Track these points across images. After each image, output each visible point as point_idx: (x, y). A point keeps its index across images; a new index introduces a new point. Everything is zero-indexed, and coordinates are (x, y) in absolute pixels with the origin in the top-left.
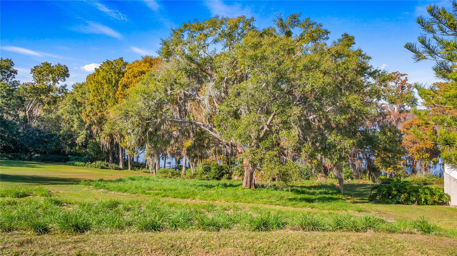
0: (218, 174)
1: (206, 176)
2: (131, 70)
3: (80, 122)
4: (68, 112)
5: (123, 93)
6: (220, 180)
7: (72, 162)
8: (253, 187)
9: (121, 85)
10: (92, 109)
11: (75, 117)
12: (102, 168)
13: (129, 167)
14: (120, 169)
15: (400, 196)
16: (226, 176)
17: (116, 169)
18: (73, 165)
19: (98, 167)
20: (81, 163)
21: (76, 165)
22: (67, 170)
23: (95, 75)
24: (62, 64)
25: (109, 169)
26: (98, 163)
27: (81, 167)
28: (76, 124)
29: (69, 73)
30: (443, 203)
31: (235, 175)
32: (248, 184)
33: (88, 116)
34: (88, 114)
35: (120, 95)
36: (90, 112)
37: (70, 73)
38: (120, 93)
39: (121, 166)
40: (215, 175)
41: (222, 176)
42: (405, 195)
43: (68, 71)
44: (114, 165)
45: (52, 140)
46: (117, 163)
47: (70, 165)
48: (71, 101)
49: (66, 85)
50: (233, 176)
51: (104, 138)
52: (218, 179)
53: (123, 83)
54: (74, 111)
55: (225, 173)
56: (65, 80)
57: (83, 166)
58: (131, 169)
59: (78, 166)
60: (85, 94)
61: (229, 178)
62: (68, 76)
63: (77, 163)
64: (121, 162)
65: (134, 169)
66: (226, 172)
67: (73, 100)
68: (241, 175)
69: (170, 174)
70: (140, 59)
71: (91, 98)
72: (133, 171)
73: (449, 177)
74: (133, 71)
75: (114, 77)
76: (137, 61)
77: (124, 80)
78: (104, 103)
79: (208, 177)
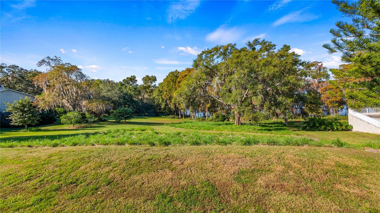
3: (162, 99)
4: (157, 95)
5: (178, 85)
7: (160, 116)
8: (240, 124)
10: (166, 93)
11: (160, 97)
12: (172, 118)
14: (180, 118)
15: (321, 127)
17: (178, 118)
18: (161, 117)
20: (164, 116)
21: (162, 117)
22: (159, 120)
23: (167, 79)
24: (154, 75)
25: (175, 118)
26: (171, 116)
30: (348, 130)
32: (238, 123)
33: (165, 96)
37: (157, 79)
40: (221, 119)
41: (225, 119)
42: (324, 126)
43: (156, 78)
44: (177, 117)
45: (152, 107)
46: (178, 116)
47: (159, 117)
49: (155, 84)
50: (230, 119)
51: (172, 105)
52: (223, 121)
53: (178, 81)
54: (159, 95)
55: (226, 118)
56: (155, 82)
58: (184, 118)
60: (163, 87)
61: (228, 121)
62: (156, 80)
64: (180, 115)
67: (159, 90)
68: (234, 119)
69: (201, 119)
70: (185, 69)
71: (166, 89)
72: (185, 119)
73: (352, 116)
74: (182, 75)
75: (174, 79)
76: (183, 71)
77: (179, 79)
78: (171, 90)
79: (218, 121)
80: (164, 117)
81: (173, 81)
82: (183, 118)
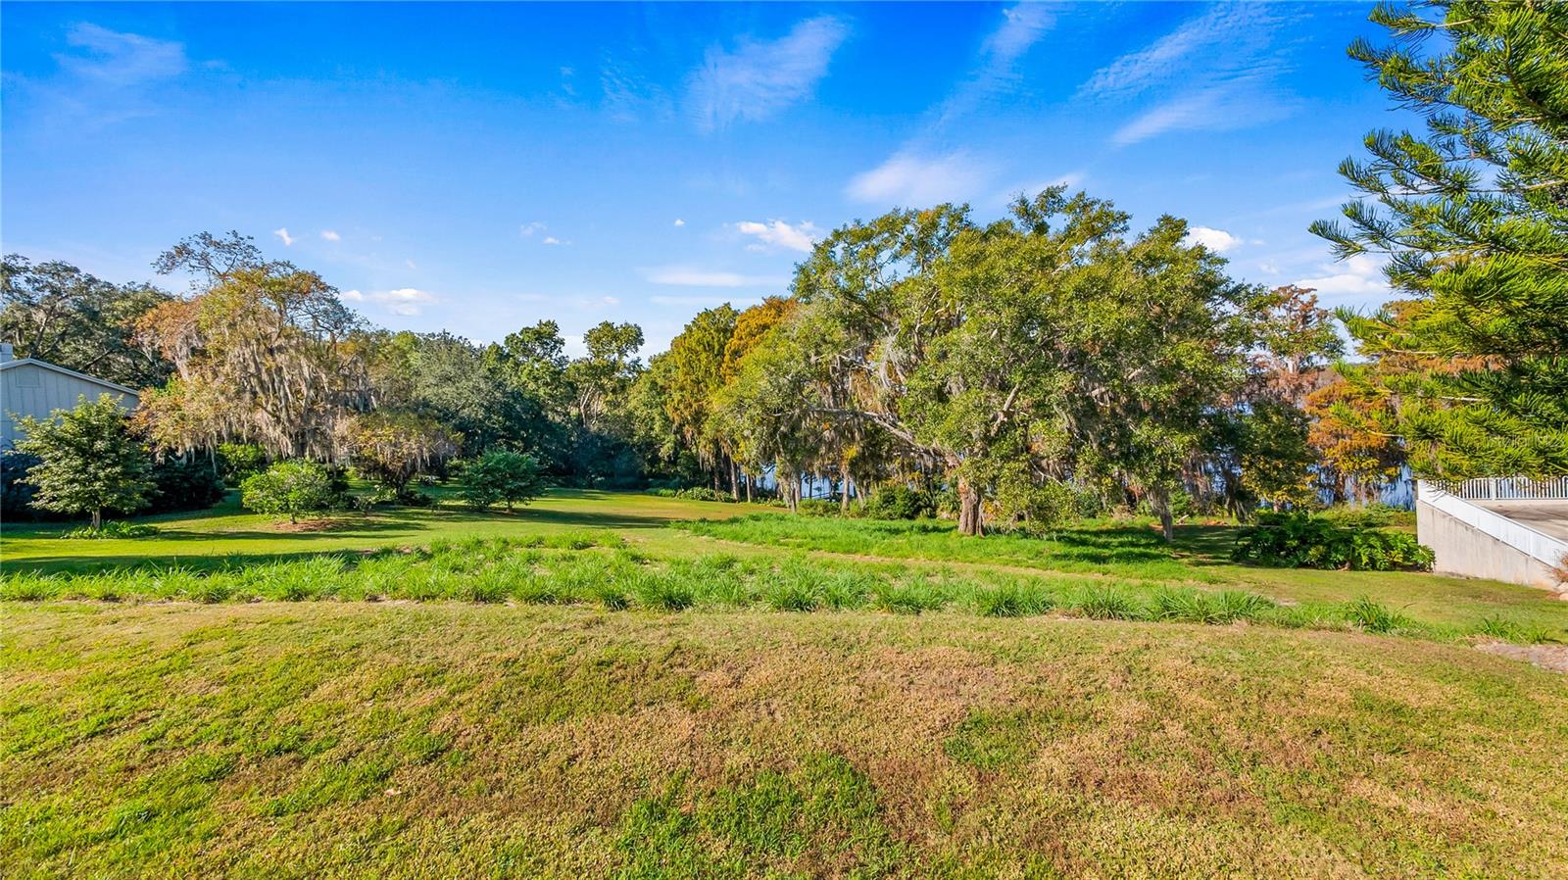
0: (909, 507)
1: (887, 511)
2: (745, 323)
3: (664, 421)
4: (644, 405)
5: (732, 365)
6: (915, 519)
7: (654, 490)
8: (979, 533)
9: (728, 351)
10: (683, 396)
11: (656, 413)
12: (704, 499)
13: (749, 497)
14: (734, 501)
15: (1306, 552)
16: (925, 512)
18: (656, 494)
19: (697, 498)
20: (670, 492)
22: (648, 504)
23: (685, 338)
24: (632, 323)
25: (715, 501)
26: (697, 490)
28: (658, 424)
30: (1416, 568)
31: (942, 510)
32: (970, 526)
33: (677, 409)
34: (676, 406)
35: (728, 369)
36: (680, 401)
37: (645, 337)
38: (727, 366)
39: (735, 496)
40: (905, 511)
41: (918, 511)
42: (1317, 550)
43: (641, 334)
44: (723, 494)
45: (621, 453)
46: (729, 490)
48: (649, 385)
49: (639, 358)
50: (938, 511)
51: (705, 447)
52: (910, 517)
53: (733, 348)
54: (654, 402)
55: (923, 507)
56: (637, 350)
57: (672, 497)
58: (752, 501)
60: (670, 371)
61: (932, 516)
62: (641, 342)
64: (735, 488)
65: (757, 500)
66: (925, 504)
67: (652, 382)
68: (954, 508)
69: (820, 508)
70: (760, 303)
71: (681, 378)
72: (755, 505)
74: (747, 326)
75: (716, 339)
76: (755, 308)
77: (734, 342)
78: (702, 385)
79: (890, 515)
81: (710, 348)
82: (747, 500)
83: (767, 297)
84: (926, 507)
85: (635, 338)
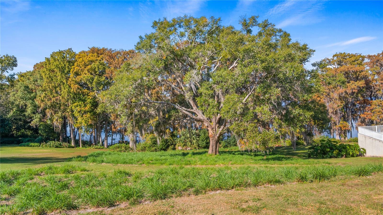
0: (164, 145)
1: (154, 148)
2: (81, 59)
3: (33, 107)
4: (21, 98)
5: (75, 79)
6: (166, 150)
7: (26, 144)
9: (72, 72)
10: (46, 94)
11: (29, 103)
12: (57, 147)
13: (81, 145)
14: (73, 147)
15: (332, 152)
16: (171, 147)
17: (69, 148)
18: (28, 146)
19: (53, 146)
20: (36, 144)
21: (31, 146)
22: (25, 151)
23: (46, 64)
24: (10, 55)
25: (63, 148)
26: (52, 143)
27: (37, 147)
28: (30, 109)
29: (17, 63)
31: (178, 146)
33: (43, 101)
34: (43, 99)
35: (72, 81)
36: (45, 97)
38: (72, 80)
39: (73, 144)
40: (163, 147)
41: (168, 147)
42: (336, 151)
43: (16, 61)
44: (66, 144)
45: (4, 125)
46: (69, 142)
47: (24, 146)
48: (23, 88)
49: (14, 73)
50: (176, 146)
51: (57, 120)
52: (165, 150)
53: (75, 71)
54: (27, 97)
55: (170, 145)
56: (12, 69)
57: (38, 147)
58: (83, 146)
59: (33, 146)
60: (37, 81)
61: (174, 149)
62: (16, 65)
63: (32, 144)
64: (73, 141)
65: (85, 146)
66: (171, 143)
67: (25, 87)
68: (184, 145)
69: (123, 148)
70: (87, 50)
71: (44, 84)
72: (84, 148)
73: (365, 137)
74: (83, 60)
75: (66, 66)
76: (84, 52)
77: (76, 68)
78: (58, 89)
79: (156, 149)
80: (37, 146)
81: (62, 70)
82: (79, 146)
83: (91, 47)
84: (171, 145)
85: (13, 63)
